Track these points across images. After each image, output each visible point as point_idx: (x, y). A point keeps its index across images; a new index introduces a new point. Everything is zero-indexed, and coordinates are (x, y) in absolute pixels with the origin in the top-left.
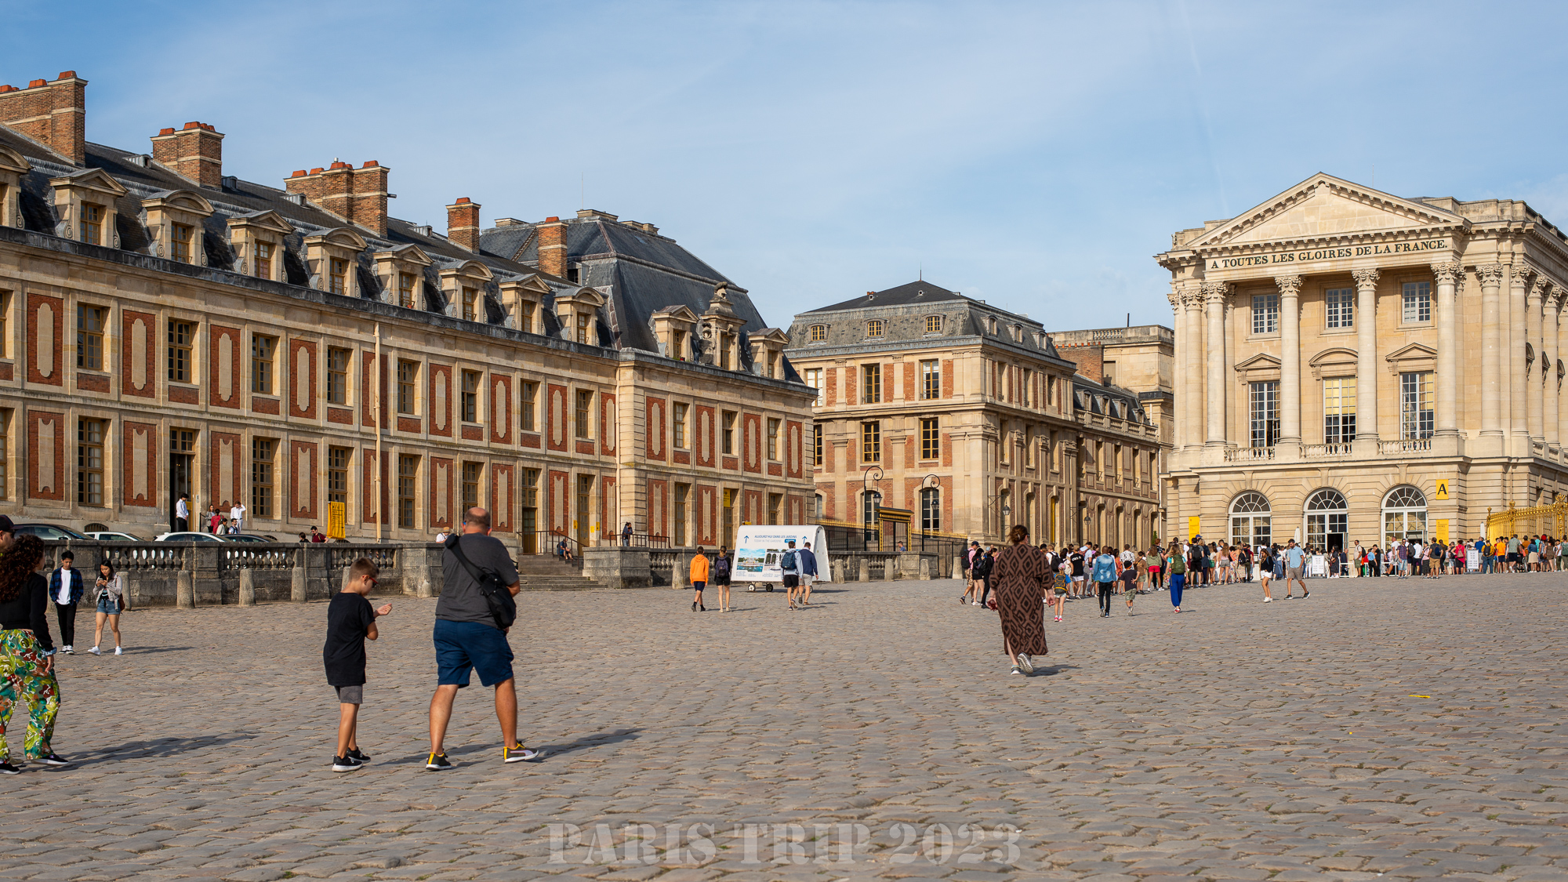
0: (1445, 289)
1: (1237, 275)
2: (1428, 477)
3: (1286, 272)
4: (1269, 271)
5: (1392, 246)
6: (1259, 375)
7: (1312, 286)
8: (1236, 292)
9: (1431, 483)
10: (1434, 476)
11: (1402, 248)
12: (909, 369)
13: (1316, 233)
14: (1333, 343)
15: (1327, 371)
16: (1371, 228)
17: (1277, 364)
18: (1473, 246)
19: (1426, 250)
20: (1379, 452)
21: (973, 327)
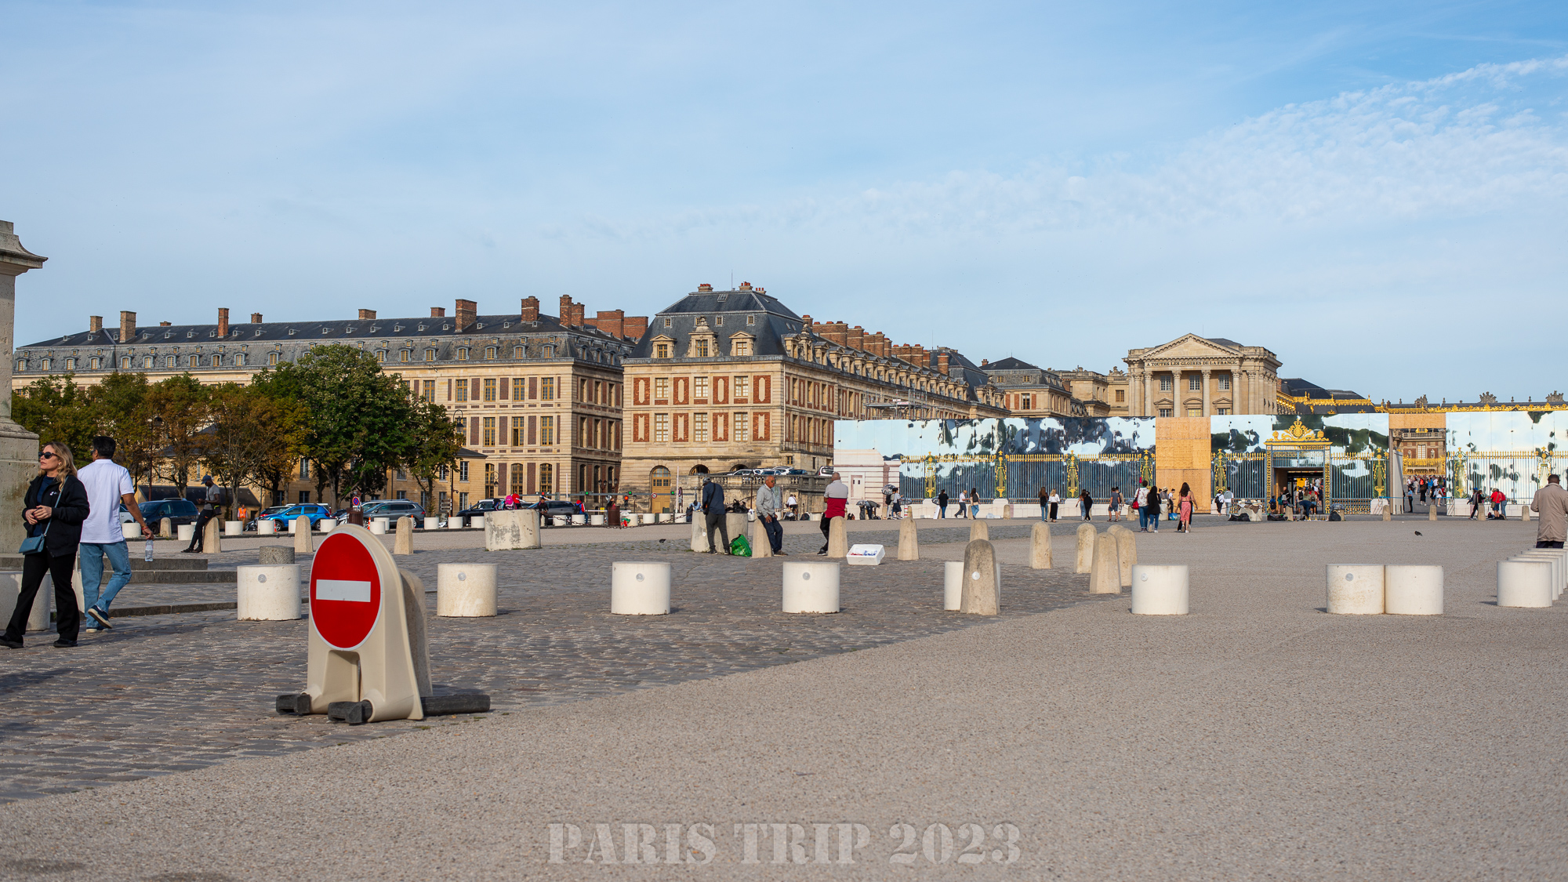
0: (1236, 379)
1: (1157, 369)
3: (1176, 369)
4: (1170, 368)
5: (1216, 362)
6: (1163, 407)
7: (1185, 374)
8: (1156, 375)
11: (1220, 363)
12: (1017, 397)
13: (1186, 356)
14: (1192, 396)
15: (1190, 406)
16: (1209, 355)
17: (1172, 403)
18: (1245, 363)
19: (1229, 364)
21: (1043, 381)
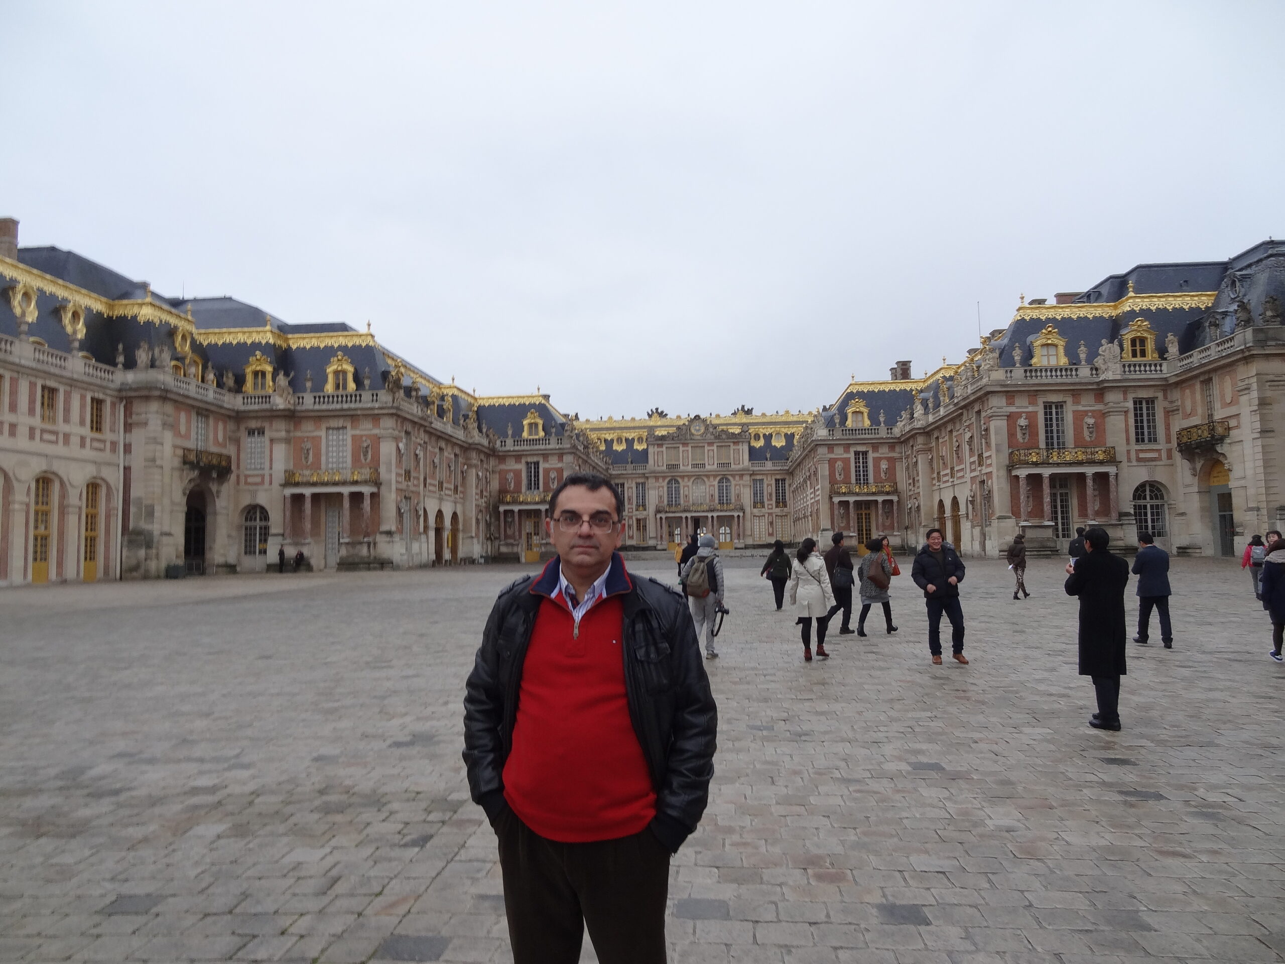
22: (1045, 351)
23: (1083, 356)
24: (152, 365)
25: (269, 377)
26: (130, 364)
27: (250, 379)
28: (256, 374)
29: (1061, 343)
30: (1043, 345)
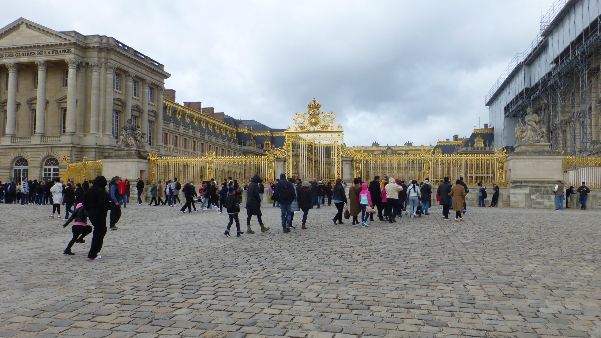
2: (59, 153)
3: (10, 62)
4: (4, 61)
5: (51, 52)
9: (60, 156)
10: (62, 152)
11: (55, 52)
13: (20, 44)
14: (35, 95)
15: (34, 106)
16: (41, 42)
18: (88, 54)
19: (64, 53)
20: (41, 141)
22: (478, 143)
23: (487, 144)
24: (250, 145)
25: (270, 145)
26: (245, 145)
27: (265, 145)
28: (266, 144)
29: (483, 140)
30: (477, 141)
